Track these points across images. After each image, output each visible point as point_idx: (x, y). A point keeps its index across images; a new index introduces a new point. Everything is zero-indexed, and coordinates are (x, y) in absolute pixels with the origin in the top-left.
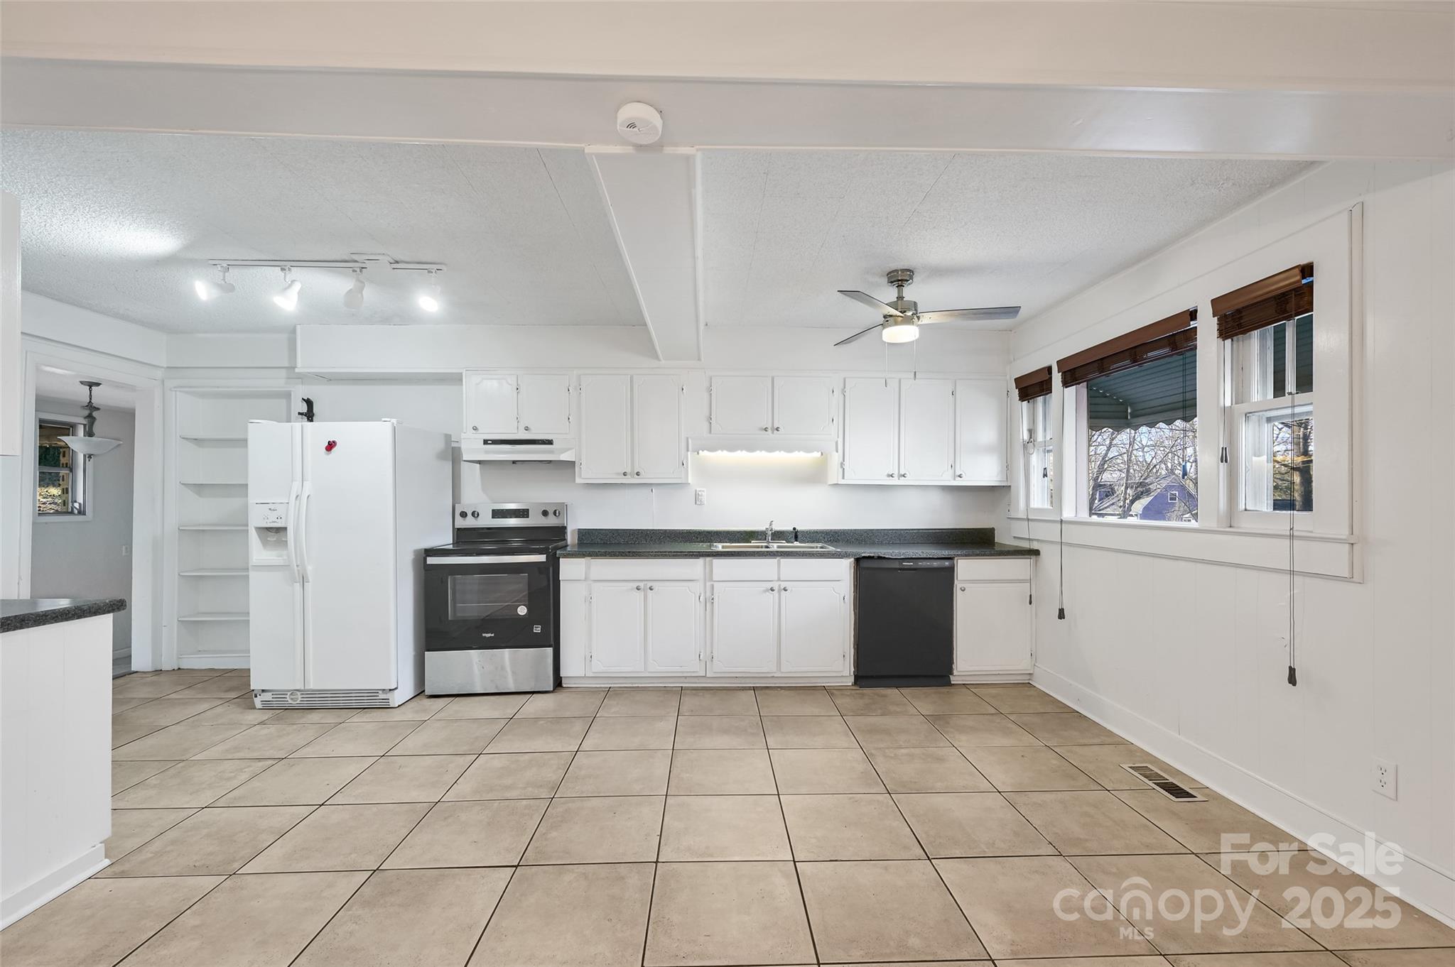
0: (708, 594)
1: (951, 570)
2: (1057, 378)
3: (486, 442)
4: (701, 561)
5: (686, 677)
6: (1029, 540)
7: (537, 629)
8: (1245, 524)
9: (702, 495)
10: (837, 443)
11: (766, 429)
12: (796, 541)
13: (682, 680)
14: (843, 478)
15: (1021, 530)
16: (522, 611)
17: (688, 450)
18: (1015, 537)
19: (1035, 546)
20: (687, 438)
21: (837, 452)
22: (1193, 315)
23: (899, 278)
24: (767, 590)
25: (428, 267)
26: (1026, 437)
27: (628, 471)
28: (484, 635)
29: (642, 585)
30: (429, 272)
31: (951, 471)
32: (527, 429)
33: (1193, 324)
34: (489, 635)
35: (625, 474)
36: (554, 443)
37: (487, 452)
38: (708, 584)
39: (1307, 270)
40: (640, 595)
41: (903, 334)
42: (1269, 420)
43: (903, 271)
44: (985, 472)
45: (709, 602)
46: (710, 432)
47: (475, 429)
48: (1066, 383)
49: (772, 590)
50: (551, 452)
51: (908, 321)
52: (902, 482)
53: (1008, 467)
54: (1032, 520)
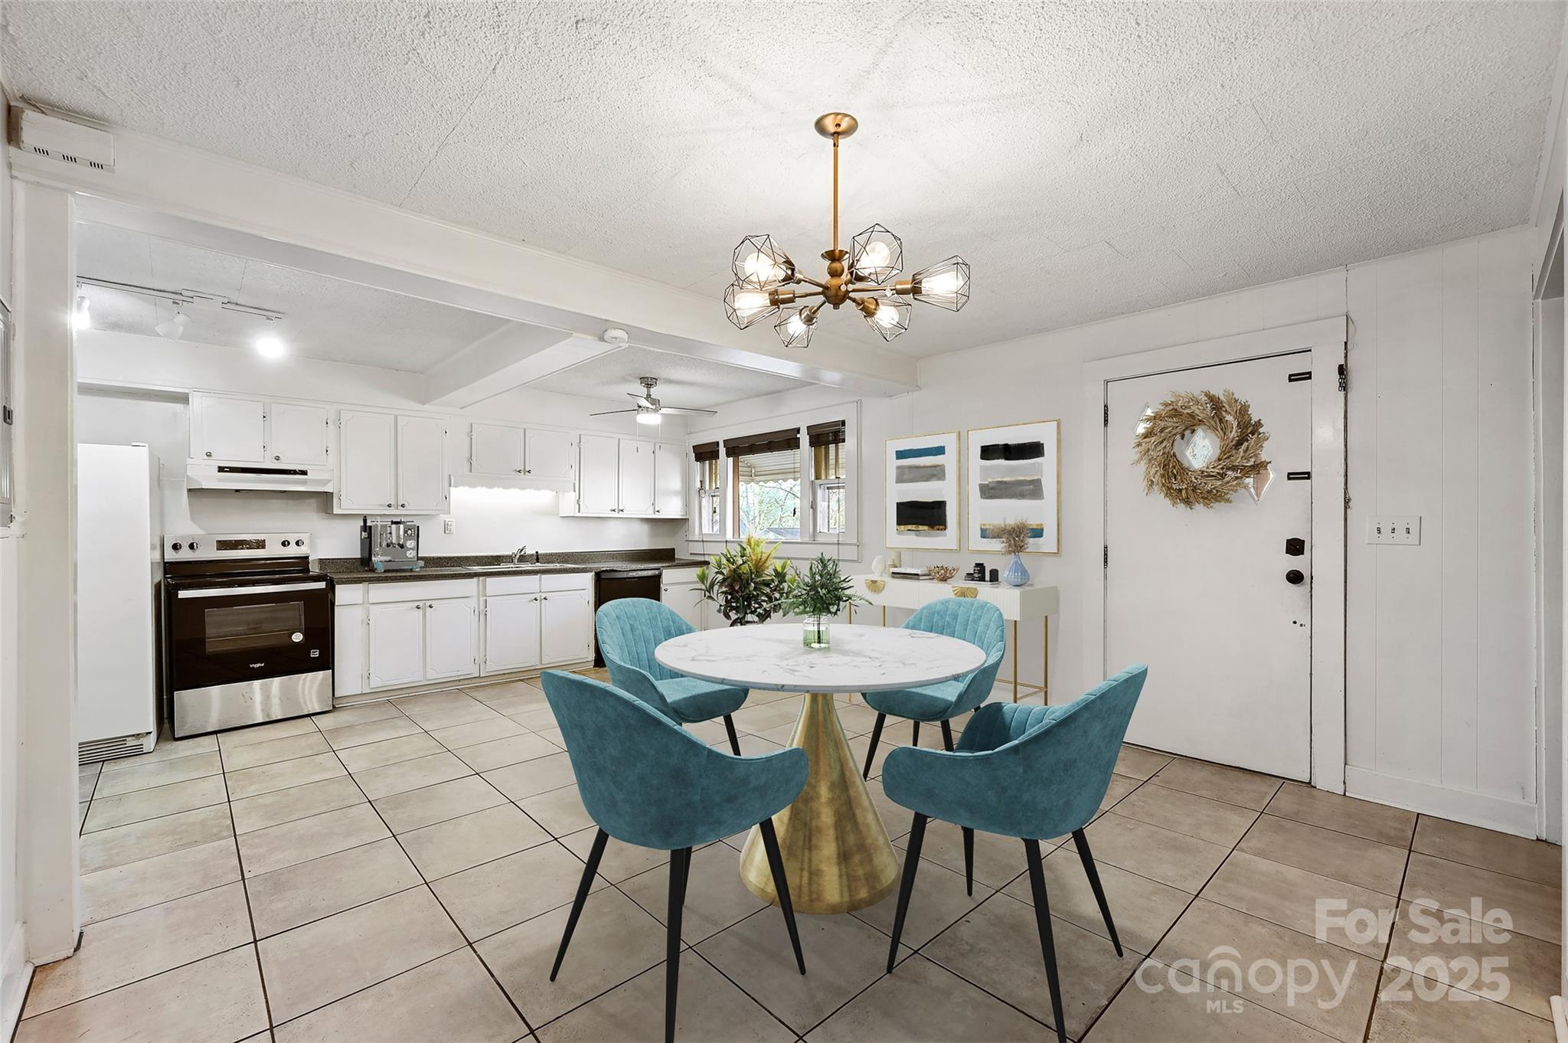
0: (482, 607)
1: (659, 576)
2: (722, 451)
3: (221, 469)
4: (475, 580)
5: (459, 680)
6: (704, 555)
7: (315, 654)
8: (820, 539)
9: (451, 525)
10: (574, 484)
11: (519, 472)
12: (538, 562)
13: (456, 683)
14: (579, 512)
15: (697, 548)
16: (298, 637)
17: (450, 486)
18: (691, 554)
19: (707, 558)
20: (450, 476)
21: (575, 491)
22: (798, 430)
23: (649, 382)
24: (532, 601)
25: (267, 314)
26: (698, 485)
27: (393, 503)
28: (251, 666)
29: (421, 604)
30: (268, 319)
31: (652, 507)
32: (277, 458)
33: (798, 436)
34: (259, 665)
35: (389, 506)
36: (308, 474)
37: (220, 480)
38: (482, 599)
39: (843, 423)
40: (420, 612)
41: (650, 419)
42: (828, 488)
43: (652, 378)
44: (672, 509)
45: (483, 615)
46: (471, 471)
47: (209, 455)
48: (728, 455)
49: (536, 599)
50: (304, 483)
51: (656, 410)
52: (621, 515)
53: (687, 505)
54: (706, 541)
